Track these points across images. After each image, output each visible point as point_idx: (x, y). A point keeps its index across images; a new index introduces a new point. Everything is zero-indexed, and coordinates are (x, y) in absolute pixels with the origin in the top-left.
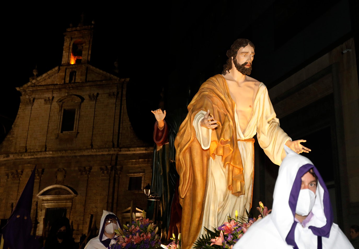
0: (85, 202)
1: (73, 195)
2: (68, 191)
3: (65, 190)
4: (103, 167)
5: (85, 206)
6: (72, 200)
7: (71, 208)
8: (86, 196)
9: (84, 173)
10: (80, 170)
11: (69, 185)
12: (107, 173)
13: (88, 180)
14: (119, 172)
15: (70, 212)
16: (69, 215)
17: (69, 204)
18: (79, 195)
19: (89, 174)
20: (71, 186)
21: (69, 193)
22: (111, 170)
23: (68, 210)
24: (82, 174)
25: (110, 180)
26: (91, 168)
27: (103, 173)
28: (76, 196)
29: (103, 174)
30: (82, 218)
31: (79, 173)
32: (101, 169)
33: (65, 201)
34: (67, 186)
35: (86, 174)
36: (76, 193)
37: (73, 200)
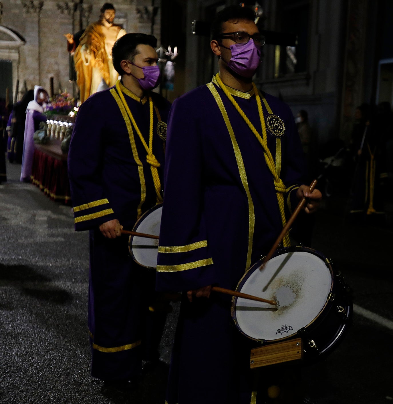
0: (39, 56)
1: (19, 42)
2: (9, 36)
3: (5, 33)
4: (62, 4)
5: (39, 59)
6: (18, 49)
7: (19, 62)
8: (40, 45)
9: (32, 10)
10: (25, 6)
11: (10, 27)
12: (69, 13)
13: (39, 22)
14: (87, 14)
15: (18, 68)
16: (17, 70)
17: (14, 56)
18: (28, 44)
19: (40, 11)
20: (14, 29)
21: (12, 39)
22: (75, 10)
23: (15, 65)
24: (28, 12)
25: (73, 24)
26: (41, 5)
27: (62, 12)
28: (24, 44)
29: (62, 15)
30: (37, 78)
31: (24, 10)
32: (59, 7)
33: (7, 50)
34: (7, 28)
35: (35, 11)
36: (22, 39)
37: (21, 49)
